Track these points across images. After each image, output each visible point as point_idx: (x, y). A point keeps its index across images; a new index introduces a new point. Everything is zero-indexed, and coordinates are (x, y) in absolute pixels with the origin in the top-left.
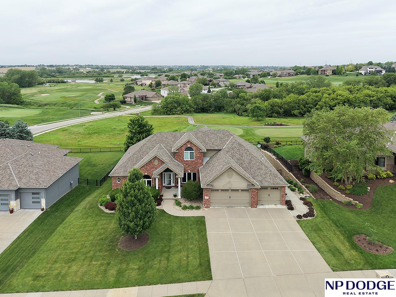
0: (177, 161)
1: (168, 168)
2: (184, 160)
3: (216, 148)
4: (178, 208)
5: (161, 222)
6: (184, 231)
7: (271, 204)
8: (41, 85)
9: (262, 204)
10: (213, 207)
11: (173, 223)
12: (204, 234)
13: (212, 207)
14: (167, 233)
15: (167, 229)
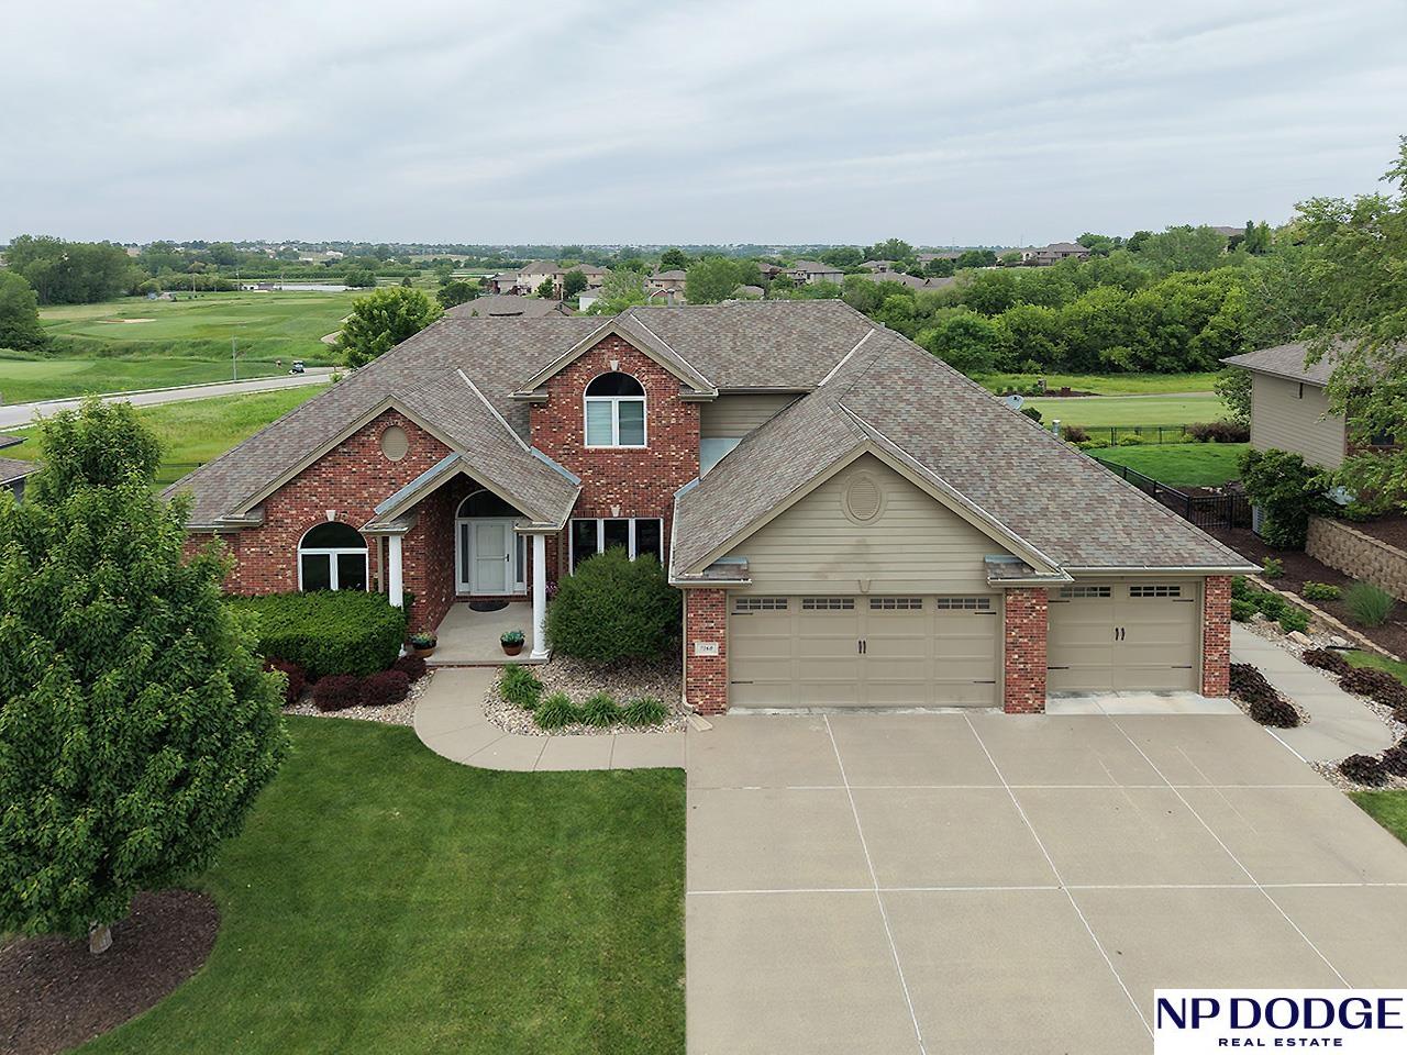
0: (536, 453)
1: (462, 474)
2: (586, 447)
3: (779, 384)
4: (511, 715)
5: (358, 810)
6: (506, 883)
7: (1135, 691)
8: (141, 298)
9: (1077, 688)
10: (747, 708)
11: (447, 817)
12: (660, 904)
13: (742, 712)
14: (371, 895)
15: (381, 868)
